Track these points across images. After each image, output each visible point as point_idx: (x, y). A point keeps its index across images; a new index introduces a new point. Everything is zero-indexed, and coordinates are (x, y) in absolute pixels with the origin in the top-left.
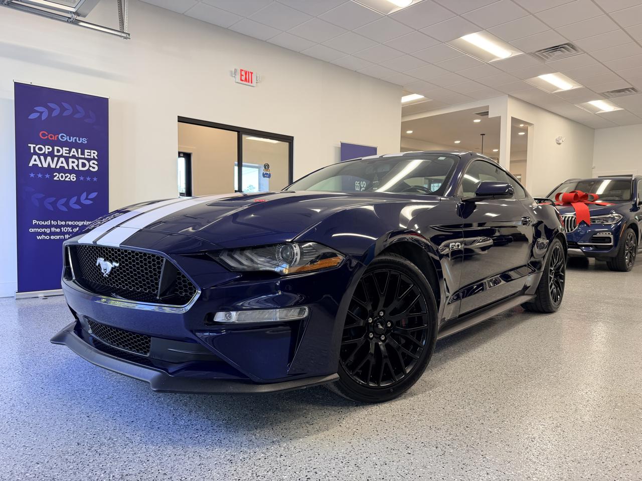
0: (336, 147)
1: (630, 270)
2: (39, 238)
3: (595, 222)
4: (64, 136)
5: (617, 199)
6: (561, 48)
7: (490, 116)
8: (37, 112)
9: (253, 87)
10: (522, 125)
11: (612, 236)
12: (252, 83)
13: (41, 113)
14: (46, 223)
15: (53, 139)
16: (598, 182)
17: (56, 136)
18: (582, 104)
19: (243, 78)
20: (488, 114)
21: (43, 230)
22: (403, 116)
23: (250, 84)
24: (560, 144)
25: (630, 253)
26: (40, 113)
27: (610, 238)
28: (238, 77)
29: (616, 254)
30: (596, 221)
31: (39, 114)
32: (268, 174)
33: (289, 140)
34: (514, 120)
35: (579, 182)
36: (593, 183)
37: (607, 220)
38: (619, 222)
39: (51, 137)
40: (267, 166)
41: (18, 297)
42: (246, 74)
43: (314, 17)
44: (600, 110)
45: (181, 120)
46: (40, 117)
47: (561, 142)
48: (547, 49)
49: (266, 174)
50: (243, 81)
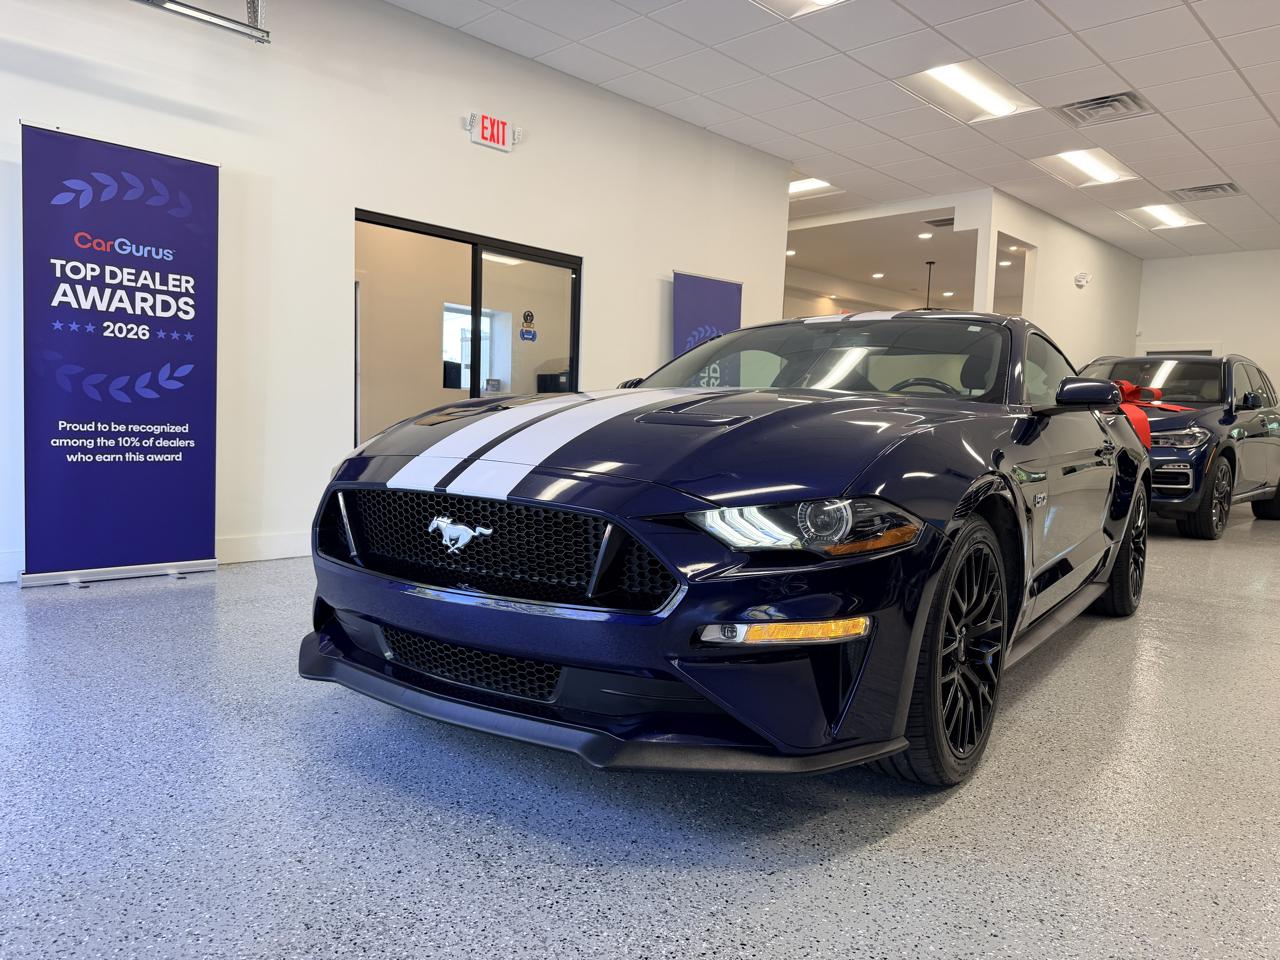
2: (70, 458)
4: (126, 245)
6: (1112, 101)
9: (506, 152)
10: (1013, 248)
12: (503, 143)
13: (78, 193)
14: (87, 428)
15: (103, 248)
17: (109, 244)
18: (1130, 210)
19: (487, 134)
20: (953, 224)
21: (79, 443)
23: (500, 146)
24: (1080, 287)
26: (76, 193)
27: (1187, 475)
28: (478, 129)
32: (530, 332)
39: (99, 245)
40: (528, 317)
41: (25, 584)
42: (493, 126)
43: (641, 15)
44: (1160, 223)
45: (363, 216)
46: (76, 200)
47: (1083, 282)
49: (528, 332)
50: (486, 139)
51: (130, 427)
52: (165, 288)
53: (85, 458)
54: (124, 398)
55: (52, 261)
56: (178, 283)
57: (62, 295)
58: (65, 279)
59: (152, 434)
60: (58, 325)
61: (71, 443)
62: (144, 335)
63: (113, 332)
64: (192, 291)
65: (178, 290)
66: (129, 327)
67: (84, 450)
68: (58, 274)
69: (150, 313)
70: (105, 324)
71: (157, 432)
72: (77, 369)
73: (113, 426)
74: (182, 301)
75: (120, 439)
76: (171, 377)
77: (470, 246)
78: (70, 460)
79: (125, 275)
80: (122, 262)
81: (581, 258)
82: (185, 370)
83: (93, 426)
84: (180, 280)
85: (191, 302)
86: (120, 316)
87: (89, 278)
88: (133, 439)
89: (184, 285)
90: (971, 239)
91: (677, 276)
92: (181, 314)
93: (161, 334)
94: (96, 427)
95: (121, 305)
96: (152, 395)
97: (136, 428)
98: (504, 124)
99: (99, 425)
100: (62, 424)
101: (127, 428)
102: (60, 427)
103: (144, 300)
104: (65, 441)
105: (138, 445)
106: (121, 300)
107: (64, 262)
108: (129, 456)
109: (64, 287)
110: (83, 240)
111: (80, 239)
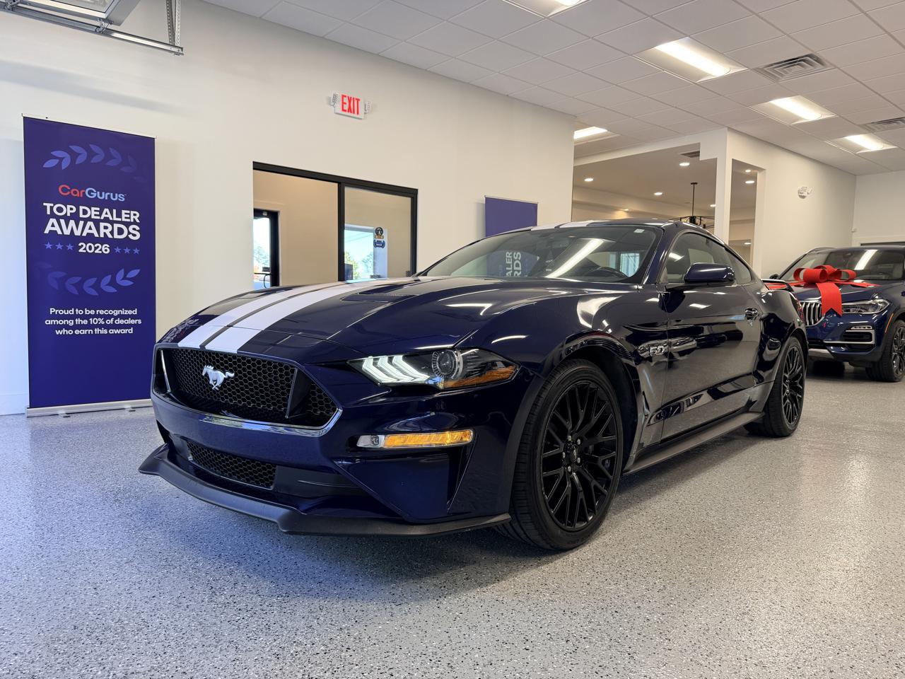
0: (478, 204)
1: (900, 380)
3: (848, 311)
4: (93, 192)
5: (883, 277)
6: (800, 61)
7: (702, 157)
8: (56, 158)
9: (361, 119)
10: (748, 171)
11: (873, 332)
12: (358, 113)
13: (61, 159)
15: (78, 195)
16: (858, 253)
17: (82, 191)
18: (836, 140)
19: (346, 107)
20: (699, 155)
22: (575, 159)
23: (355, 115)
24: (803, 197)
25: (901, 355)
26: (60, 159)
27: (870, 334)
28: (339, 106)
29: (879, 356)
30: (851, 310)
31: (58, 161)
32: (380, 242)
33: (412, 194)
34: (736, 163)
35: (831, 253)
36: (849, 254)
37: (866, 307)
38: (885, 310)
39: (75, 193)
40: (379, 232)
42: (350, 102)
44: (862, 149)
45: (258, 166)
46: (59, 164)
47: (805, 194)
48: (781, 62)
50: (345, 111)
51: (98, 311)
52: (120, 219)
53: (68, 332)
54: (93, 292)
55: (45, 204)
56: (128, 216)
57: (51, 226)
58: (53, 215)
59: (112, 316)
60: (49, 246)
61: (58, 322)
62: (106, 250)
63: (85, 249)
64: (138, 221)
65: (128, 220)
66: (96, 245)
67: (67, 327)
68: (48, 213)
69: (110, 236)
70: (80, 244)
71: (116, 314)
72: (62, 274)
73: (86, 311)
74: (131, 227)
75: (91, 319)
76: (125, 278)
77: (337, 184)
78: (57, 333)
79: (93, 212)
80: (91, 203)
81: (417, 190)
82: (134, 273)
83: (73, 311)
84: (130, 214)
85: (138, 228)
86: (90, 238)
87: (69, 215)
88: (100, 319)
89: (132, 217)
90: (712, 166)
91: (488, 199)
92: (131, 236)
93: (118, 250)
94: (75, 312)
95: (90, 232)
96: (112, 290)
97: (102, 312)
98: (358, 100)
99: (77, 310)
100: (52, 310)
101: (96, 312)
102: (51, 312)
103: (106, 228)
104: (55, 321)
105: (103, 323)
106: (90, 228)
107: (52, 205)
108: (97, 331)
109: (53, 221)
110: (64, 190)
111: (63, 189)
